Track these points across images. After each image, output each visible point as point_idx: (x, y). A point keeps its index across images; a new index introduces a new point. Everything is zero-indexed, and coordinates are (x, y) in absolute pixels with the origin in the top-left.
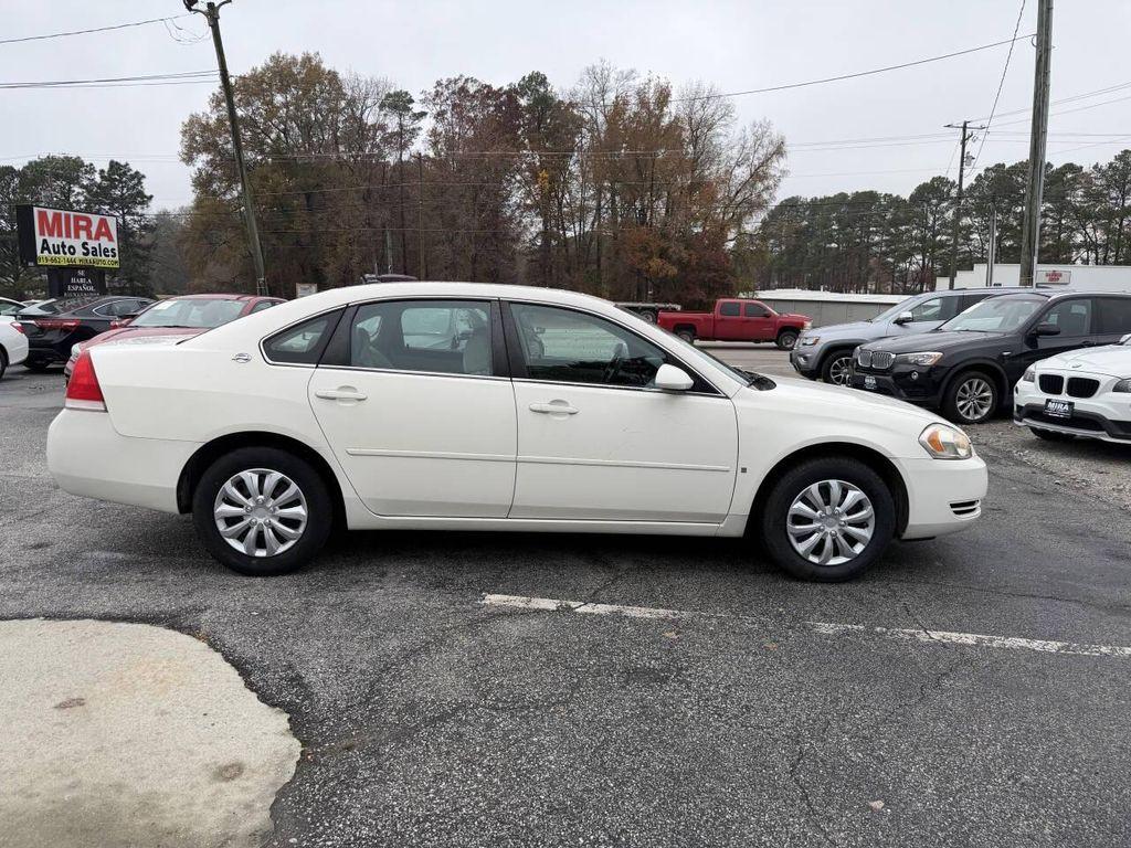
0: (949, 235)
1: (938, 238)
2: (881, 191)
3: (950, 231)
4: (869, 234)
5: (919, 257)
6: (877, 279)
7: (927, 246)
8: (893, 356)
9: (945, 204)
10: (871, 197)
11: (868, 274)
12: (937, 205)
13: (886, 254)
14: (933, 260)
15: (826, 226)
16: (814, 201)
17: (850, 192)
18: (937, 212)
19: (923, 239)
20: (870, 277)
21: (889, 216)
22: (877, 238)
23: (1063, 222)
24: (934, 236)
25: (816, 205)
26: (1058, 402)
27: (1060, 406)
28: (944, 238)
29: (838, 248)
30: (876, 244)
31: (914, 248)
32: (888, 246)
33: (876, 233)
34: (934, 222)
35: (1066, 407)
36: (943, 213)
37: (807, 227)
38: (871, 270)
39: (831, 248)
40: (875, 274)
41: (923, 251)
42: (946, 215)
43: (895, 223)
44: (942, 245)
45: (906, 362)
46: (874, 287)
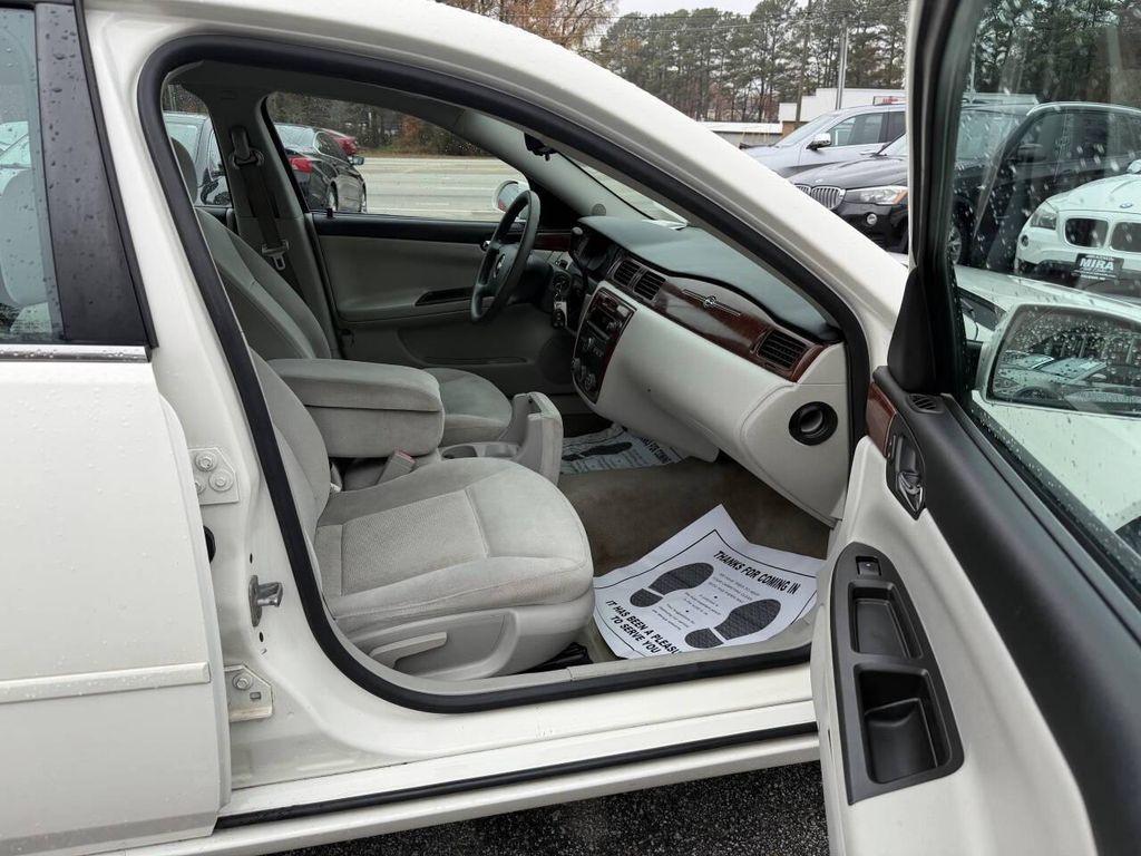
0: (787, 58)
1: (777, 61)
2: (722, 8)
3: (789, 54)
4: (709, 56)
5: (758, 82)
6: (718, 107)
7: (767, 71)
8: (842, 192)
9: (784, 24)
10: (711, 14)
11: (709, 100)
12: (776, 26)
13: (725, 78)
14: (772, 84)
15: (667, 47)
16: (654, 18)
17: (690, 9)
18: (777, 33)
19: (762, 63)
20: (711, 104)
21: (729, 37)
22: (717, 62)
23: (896, 45)
24: (773, 59)
25: (657, 23)
26: (1096, 258)
27: (1101, 264)
28: (783, 61)
29: (679, 72)
30: (716, 68)
31: (754, 72)
32: (728, 70)
33: (716, 55)
34: (774, 45)
35: (1111, 266)
36: (782, 34)
37: (647, 47)
38: (711, 97)
39: (672, 72)
40: (715, 101)
41: (762, 75)
42: (785, 37)
43: (736, 44)
44: (781, 69)
45: (858, 201)
46: (714, 115)
